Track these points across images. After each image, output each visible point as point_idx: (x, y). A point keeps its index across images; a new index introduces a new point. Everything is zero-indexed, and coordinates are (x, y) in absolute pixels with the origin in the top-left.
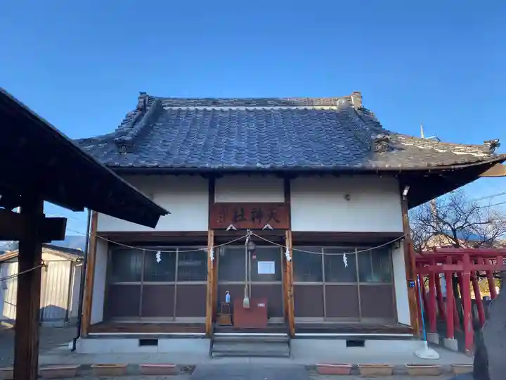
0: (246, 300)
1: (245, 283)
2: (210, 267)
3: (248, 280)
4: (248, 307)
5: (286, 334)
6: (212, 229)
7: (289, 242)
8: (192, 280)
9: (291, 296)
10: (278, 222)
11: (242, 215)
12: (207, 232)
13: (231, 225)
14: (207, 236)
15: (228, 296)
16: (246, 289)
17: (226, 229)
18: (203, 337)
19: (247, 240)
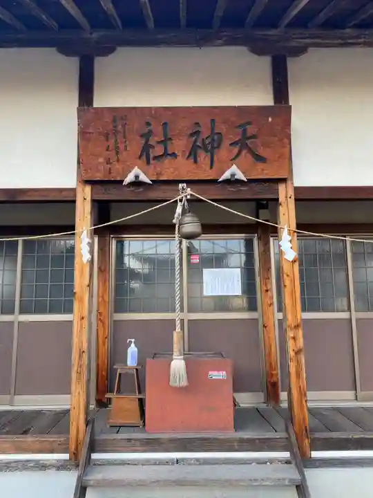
0: (178, 364)
1: (176, 316)
2: (81, 279)
3: (182, 310)
4: (184, 383)
5: (286, 455)
6: (87, 182)
7: (287, 216)
8: (51, 311)
9: (298, 353)
10: (260, 159)
11: (165, 141)
12: (74, 190)
13: (136, 170)
14: (74, 202)
15: (132, 350)
16: (176, 335)
17: (123, 181)
18: (61, 466)
19: (179, 210)
